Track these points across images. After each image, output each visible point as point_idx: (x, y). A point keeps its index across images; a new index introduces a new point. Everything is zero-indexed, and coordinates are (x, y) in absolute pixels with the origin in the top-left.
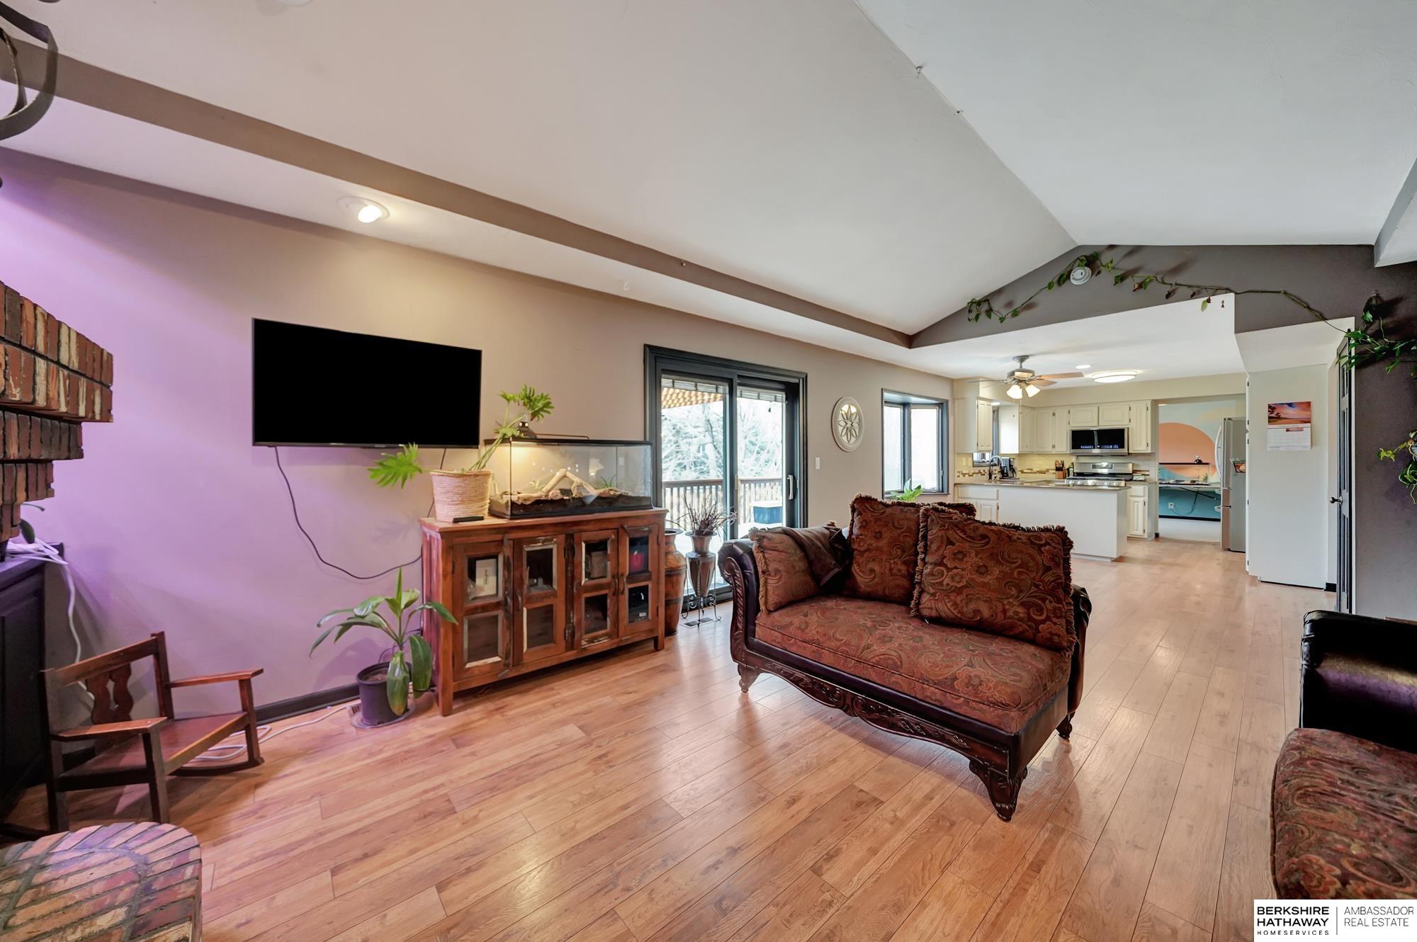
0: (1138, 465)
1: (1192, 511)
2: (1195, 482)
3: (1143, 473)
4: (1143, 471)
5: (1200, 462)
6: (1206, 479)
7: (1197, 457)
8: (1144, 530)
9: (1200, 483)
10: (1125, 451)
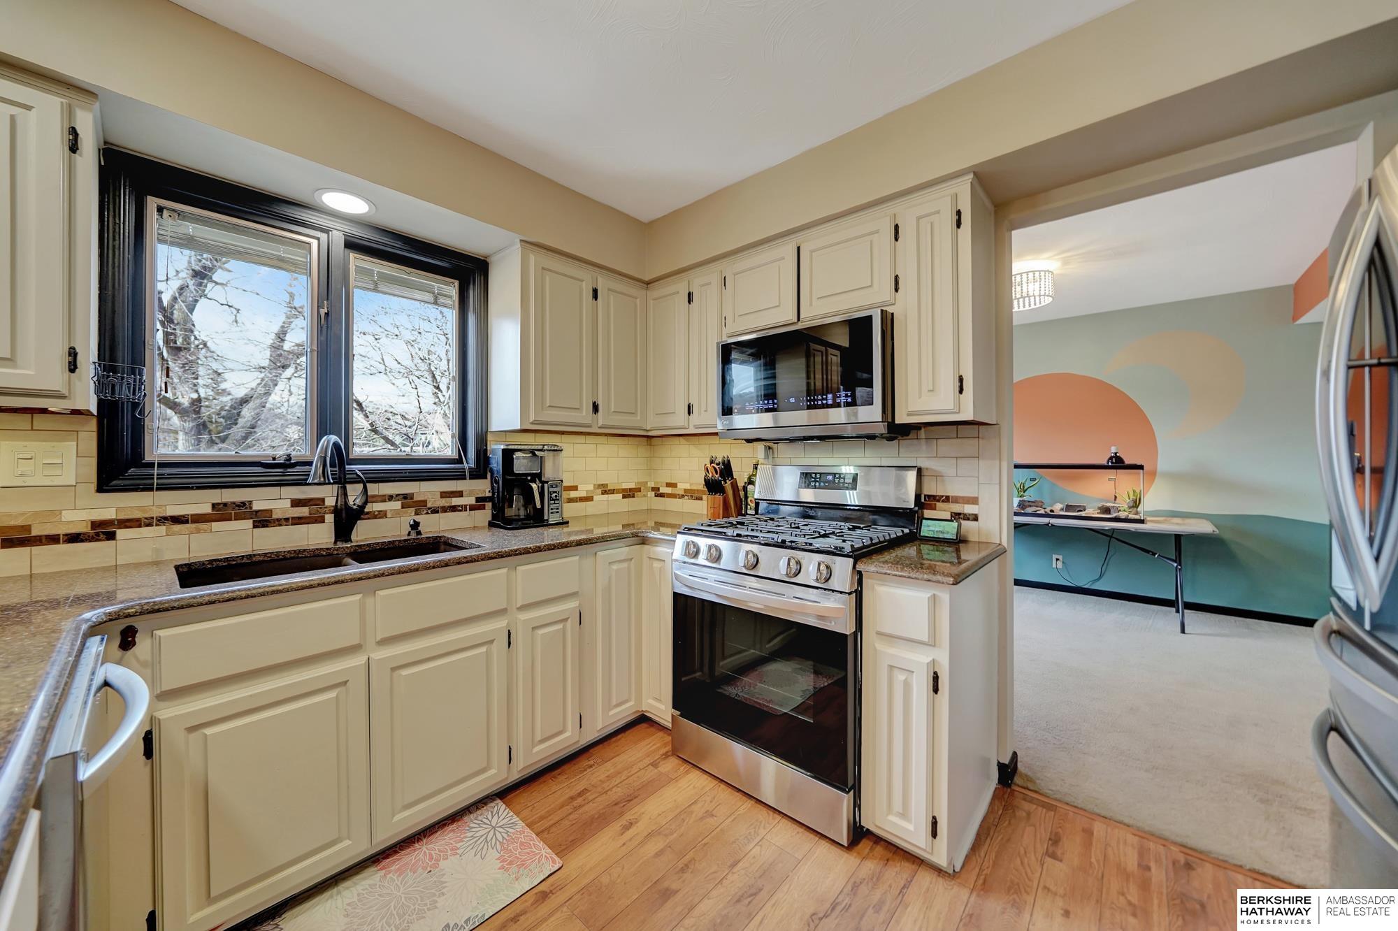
0: (938, 476)
1: (1101, 577)
2: (1107, 510)
3: (957, 508)
4: (956, 500)
5: (1117, 463)
6: (1136, 504)
7: (1113, 450)
8: (935, 823)
9: (1123, 515)
10: (871, 414)
